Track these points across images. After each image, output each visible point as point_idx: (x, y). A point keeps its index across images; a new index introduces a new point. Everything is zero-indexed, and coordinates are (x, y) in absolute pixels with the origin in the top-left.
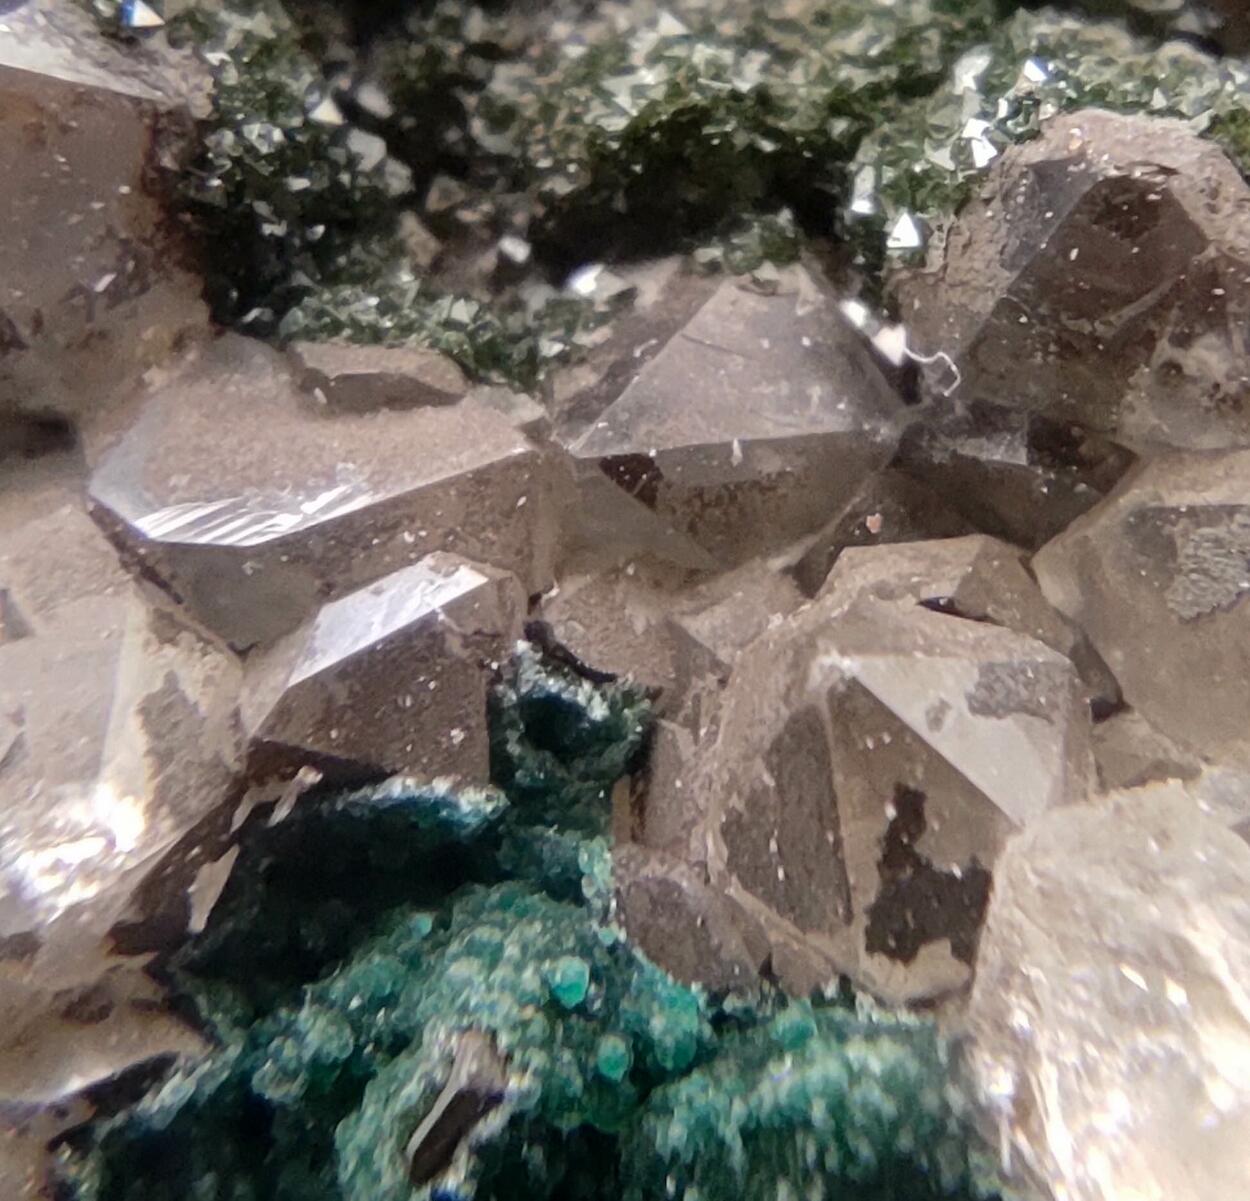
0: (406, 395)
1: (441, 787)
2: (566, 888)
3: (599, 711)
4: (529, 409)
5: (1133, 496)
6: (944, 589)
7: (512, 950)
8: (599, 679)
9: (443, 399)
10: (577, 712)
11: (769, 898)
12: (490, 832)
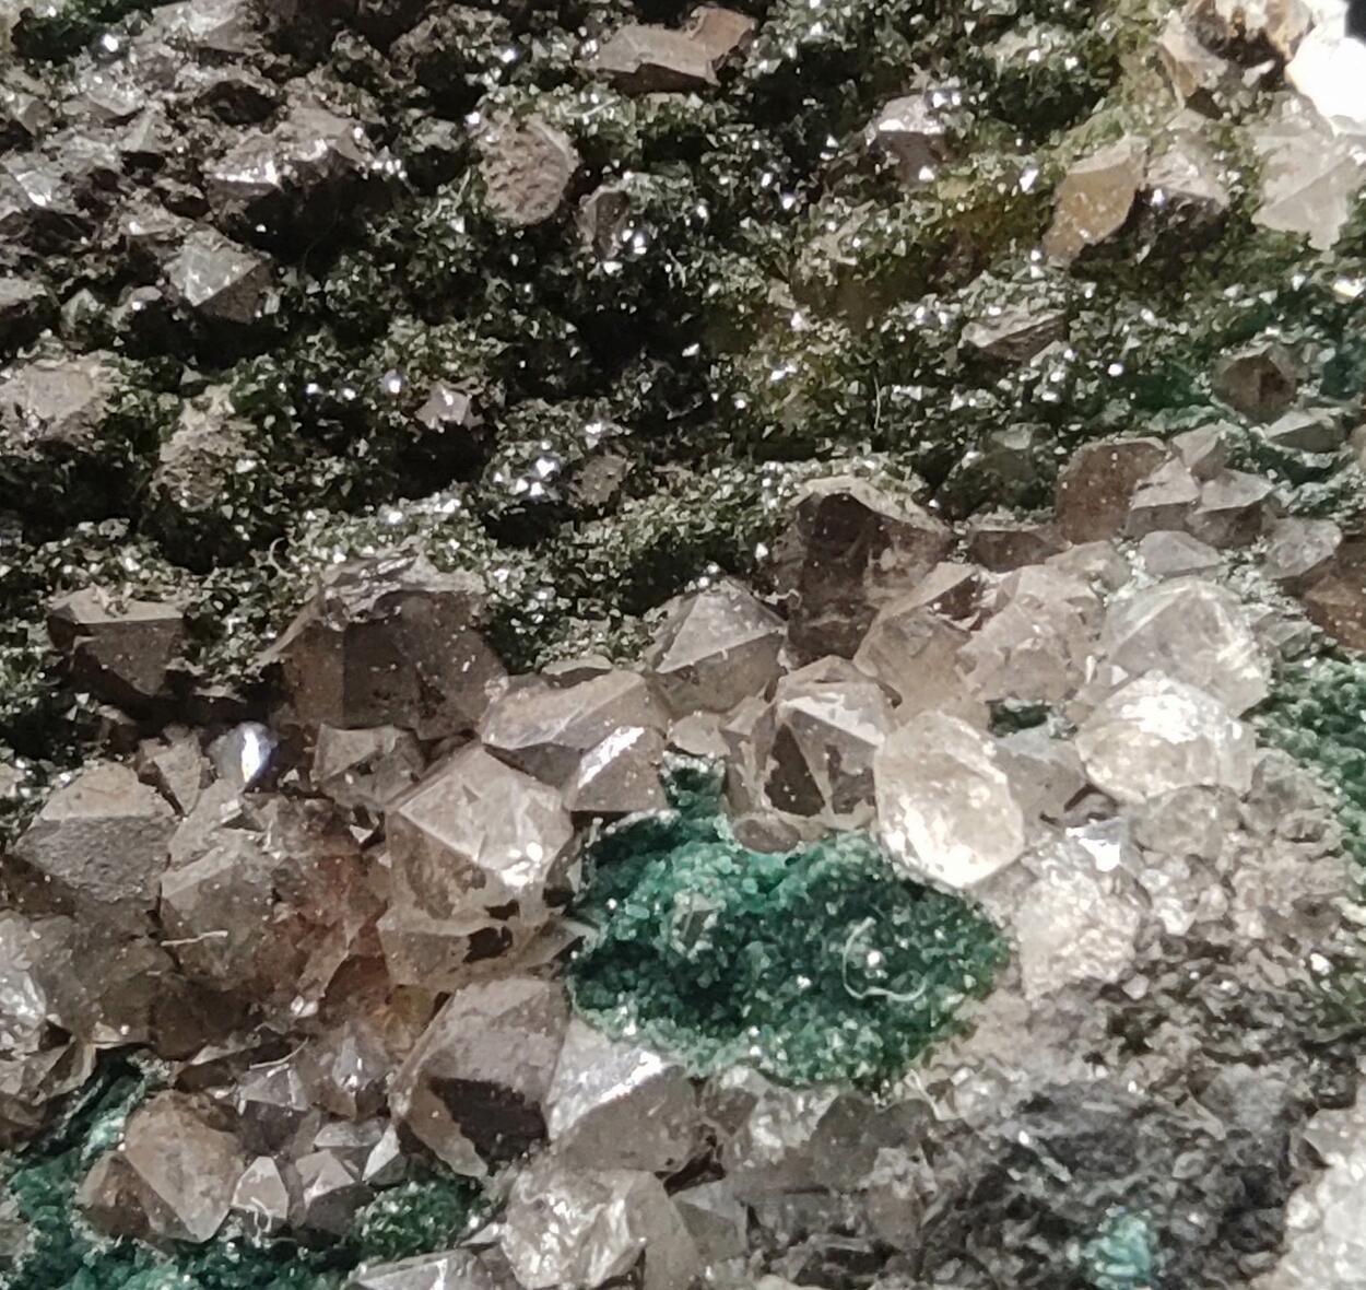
0: (590, 674)
1: (651, 812)
2: (713, 837)
3: (703, 769)
4: (640, 667)
5: (881, 617)
6: (821, 675)
7: (698, 861)
8: (699, 757)
9: (604, 672)
10: (693, 772)
11: (793, 811)
12: (675, 827)
